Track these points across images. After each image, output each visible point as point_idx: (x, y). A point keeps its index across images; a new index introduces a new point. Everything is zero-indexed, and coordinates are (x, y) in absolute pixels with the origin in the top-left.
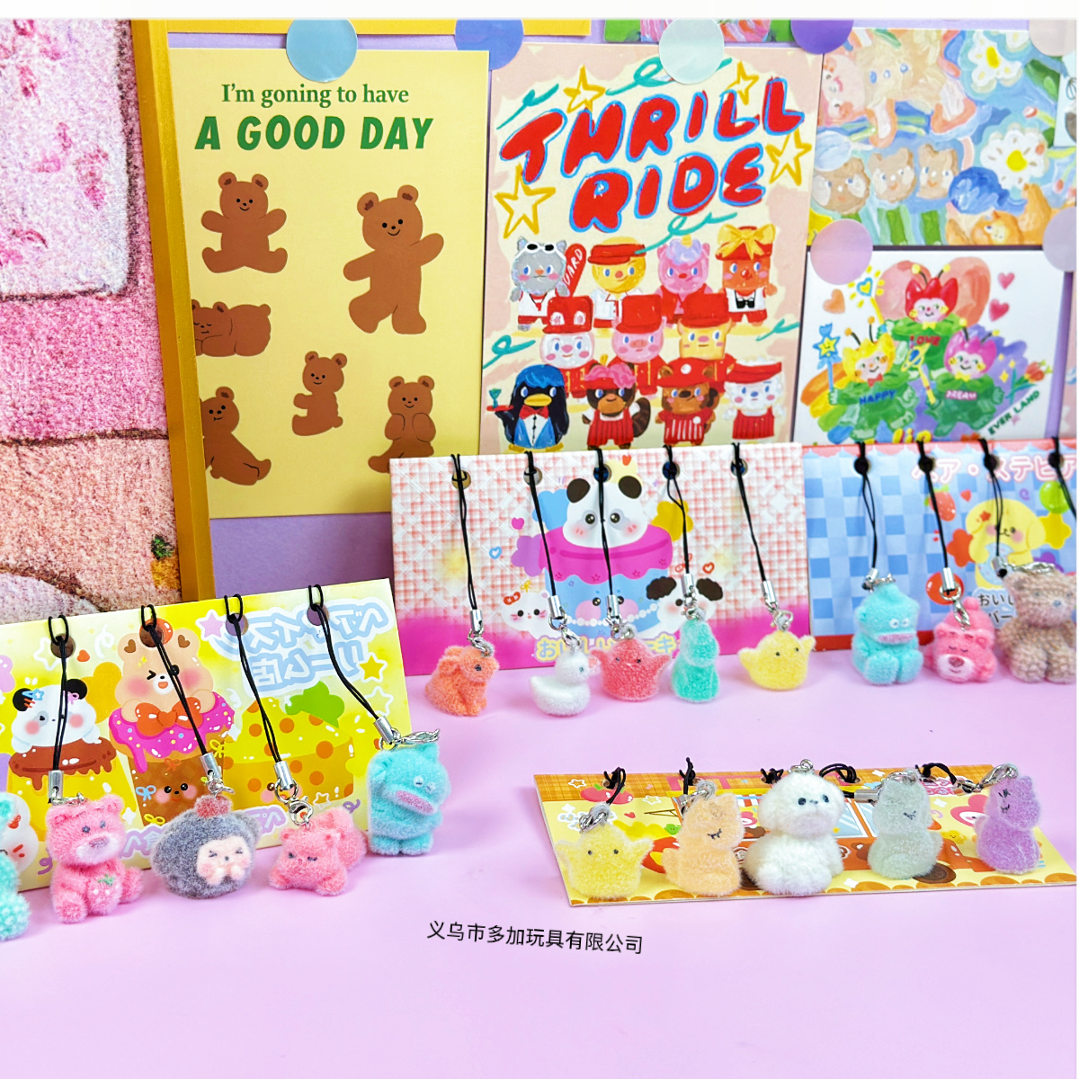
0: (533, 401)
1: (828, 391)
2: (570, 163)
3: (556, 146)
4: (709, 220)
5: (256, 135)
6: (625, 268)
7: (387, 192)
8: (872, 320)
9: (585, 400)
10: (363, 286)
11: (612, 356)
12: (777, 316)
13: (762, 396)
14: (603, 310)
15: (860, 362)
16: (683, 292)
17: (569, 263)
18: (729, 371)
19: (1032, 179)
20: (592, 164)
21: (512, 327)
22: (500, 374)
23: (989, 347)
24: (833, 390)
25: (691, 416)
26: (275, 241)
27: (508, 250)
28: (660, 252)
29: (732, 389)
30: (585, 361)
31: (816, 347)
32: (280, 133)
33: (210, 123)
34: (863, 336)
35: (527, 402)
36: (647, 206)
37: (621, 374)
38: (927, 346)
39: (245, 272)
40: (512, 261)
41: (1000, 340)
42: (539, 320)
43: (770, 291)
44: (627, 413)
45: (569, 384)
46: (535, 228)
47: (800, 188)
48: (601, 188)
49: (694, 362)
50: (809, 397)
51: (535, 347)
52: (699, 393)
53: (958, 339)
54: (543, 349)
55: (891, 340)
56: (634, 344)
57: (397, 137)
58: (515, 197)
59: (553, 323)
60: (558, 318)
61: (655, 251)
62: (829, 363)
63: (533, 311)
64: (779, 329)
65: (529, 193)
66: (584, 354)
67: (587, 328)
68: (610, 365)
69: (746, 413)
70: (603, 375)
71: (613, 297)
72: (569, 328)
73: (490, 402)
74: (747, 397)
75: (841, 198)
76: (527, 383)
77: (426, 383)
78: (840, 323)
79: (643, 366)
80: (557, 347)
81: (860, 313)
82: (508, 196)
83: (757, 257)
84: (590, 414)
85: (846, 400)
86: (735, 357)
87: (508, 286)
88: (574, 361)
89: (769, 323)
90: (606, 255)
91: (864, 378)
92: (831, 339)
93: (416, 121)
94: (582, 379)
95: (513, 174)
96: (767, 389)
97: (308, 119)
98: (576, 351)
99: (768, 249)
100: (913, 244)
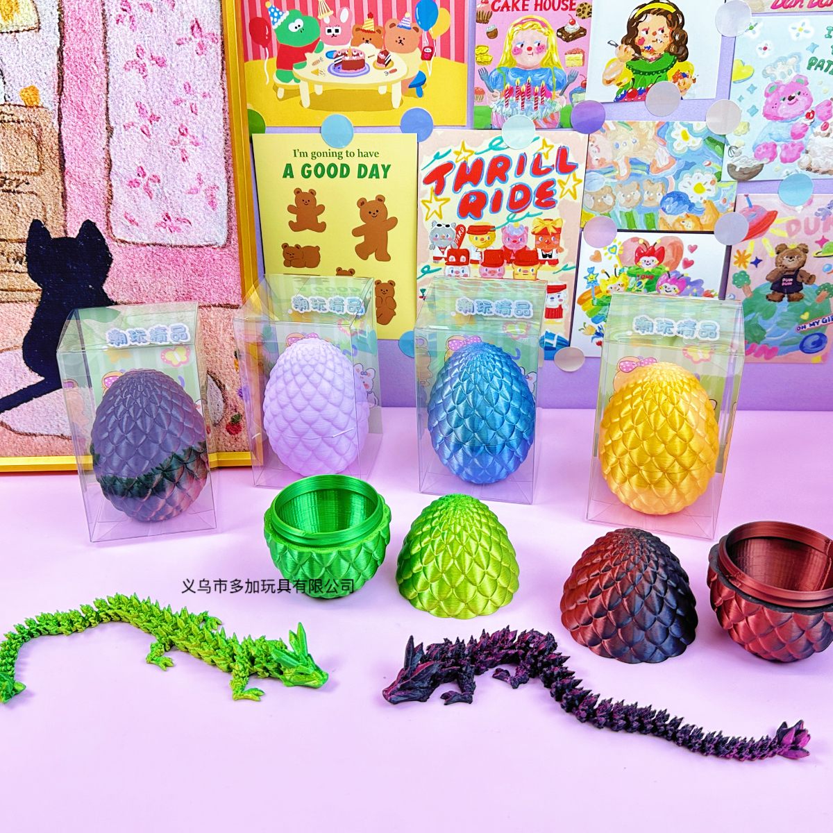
1: (592, 299)
2: (457, 187)
3: (450, 178)
4: (528, 215)
5: (310, 172)
6: (485, 237)
7: (371, 198)
8: (616, 266)
12: (564, 263)
13: (556, 300)
16: (515, 249)
17: (457, 233)
19: (708, 197)
20: (468, 188)
21: (430, 262)
23: (682, 282)
24: (594, 299)
27: (427, 227)
28: (503, 230)
32: (320, 171)
33: (289, 166)
34: (611, 274)
36: (496, 208)
40: (429, 231)
41: (689, 279)
42: (444, 259)
43: (560, 250)
46: (440, 216)
47: (576, 201)
48: (473, 199)
50: (582, 301)
51: (442, 271)
54: (445, 272)
56: (490, 272)
57: (374, 173)
58: (430, 202)
59: (450, 261)
60: (452, 258)
61: (500, 229)
62: (592, 286)
63: (439, 254)
64: (565, 268)
65: (437, 200)
66: (466, 275)
67: (467, 263)
69: (550, 307)
71: (479, 250)
72: (458, 263)
75: (600, 205)
77: (392, 283)
78: (598, 266)
80: (452, 272)
81: (609, 262)
82: (427, 201)
83: (553, 234)
87: (428, 242)
89: (560, 266)
90: (474, 230)
92: (594, 274)
93: (383, 166)
95: (429, 192)
96: (559, 296)
97: (333, 165)
98: (461, 273)
99: (559, 230)
100: (640, 229)
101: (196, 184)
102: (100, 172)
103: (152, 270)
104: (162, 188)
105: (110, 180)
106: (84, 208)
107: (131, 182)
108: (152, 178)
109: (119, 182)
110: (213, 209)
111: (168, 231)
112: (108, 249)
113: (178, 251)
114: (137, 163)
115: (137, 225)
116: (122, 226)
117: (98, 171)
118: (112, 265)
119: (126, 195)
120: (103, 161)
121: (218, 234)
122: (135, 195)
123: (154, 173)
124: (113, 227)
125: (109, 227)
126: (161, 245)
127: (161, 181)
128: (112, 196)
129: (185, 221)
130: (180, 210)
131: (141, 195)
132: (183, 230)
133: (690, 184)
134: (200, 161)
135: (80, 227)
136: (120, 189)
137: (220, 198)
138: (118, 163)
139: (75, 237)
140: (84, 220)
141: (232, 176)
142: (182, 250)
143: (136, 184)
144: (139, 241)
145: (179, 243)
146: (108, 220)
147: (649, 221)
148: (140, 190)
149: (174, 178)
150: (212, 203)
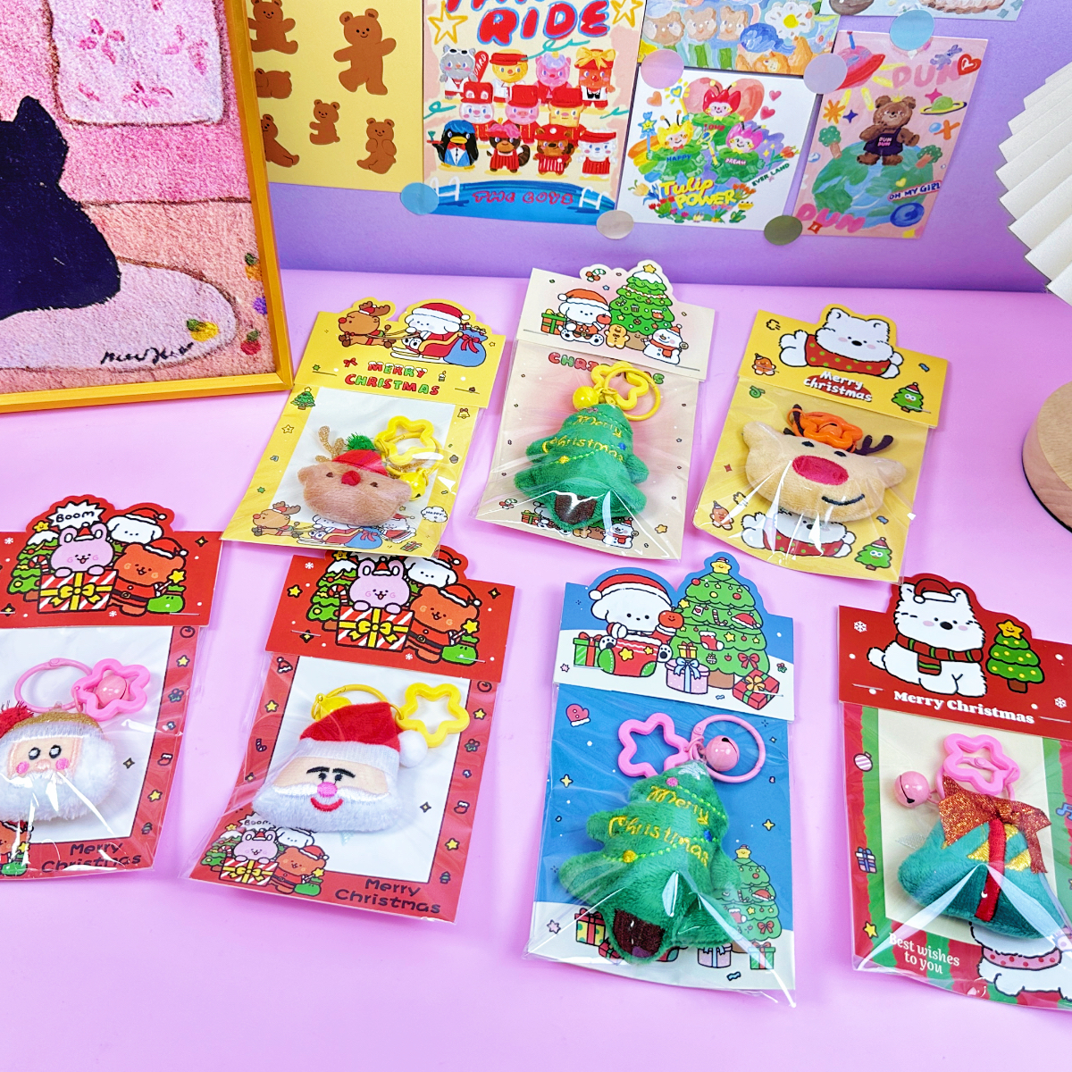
0: (455, 140)
1: (646, 152)
4: (571, 43)
6: (514, 68)
8: (679, 112)
9: (488, 143)
10: (347, 65)
11: (505, 119)
12: (614, 105)
13: (602, 151)
14: (500, 92)
15: (670, 137)
16: (552, 85)
17: (477, 62)
18: (581, 134)
19: (801, 33)
20: (492, 4)
21: (441, 97)
22: (435, 123)
23: (758, 135)
24: (650, 151)
25: (556, 158)
26: (290, 36)
27: (437, 52)
28: (537, 60)
29: (583, 145)
30: (488, 120)
31: (640, 125)
34: (673, 121)
35: (452, 140)
36: (529, 31)
37: (511, 130)
38: (715, 131)
39: (273, 52)
40: (440, 58)
41: (768, 131)
42: (458, 94)
43: (610, 89)
44: (515, 153)
45: (478, 132)
46: (455, 39)
47: (633, 29)
48: (498, 18)
49: (559, 127)
50: (633, 154)
51: (457, 110)
52: (562, 145)
53: (738, 129)
54: (460, 111)
55: (692, 125)
56: (520, 113)
58: (441, 20)
59: (467, 97)
60: (470, 94)
61: (534, 60)
62: (648, 135)
63: (454, 89)
64: (615, 113)
65: (450, 19)
66: (488, 117)
67: (490, 101)
68: (504, 124)
69: (591, 159)
70: (500, 130)
71: (506, 85)
72: (478, 100)
73: (429, 138)
74: (593, 151)
75: (664, 35)
76: (451, 130)
77: (390, 123)
78: (657, 113)
79: (525, 127)
80: (470, 110)
81: (671, 107)
82: (437, 19)
83: (602, 69)
84: (492, 150)
85: (658, 158)
86: (585, 126)
87: (438, 72)
88: (481, 120)
89: (609, 109)
90: (501, 60)
91: (671, 146)
92: (651, 121)
94: (486, 130)
95: (440, 6)
96: (606, 147)
98: (482, 113)
99: (610, 64)
100: (713, 67)
101: (175, 39)
102: (36, 29)
103: (123, 158)
104: (128, 48)
105: (51, 40)
106: (21, 80)
107: (83, 41)
108: (113, 34)
109: (66, 43)
110: (202, 73)
111: (142, 106)
112: (60, 134)
113: (157, 131)
114: (88, 14)
115: (98, 99)
116: (76, 102)
117: (34, 28)
118: (69, 155)
119: (78, 60)
120: (40, 13)
121: (211, 106)
122: (91, 59)
123: (115, 28)
124: (65, 104)
125: (59, 105)
126: (133, 125)
127: (126, 39)
128: (58, 63)
129: (164, 91)
130: (155, 77)
131: (99, 59)
132: (162, 103)
133: (780, 15)
134: (178, 8)
135: (17, 106)
136: (69, 52)
137: (211, 57)
138: (62, 17)
139: (12, 120)
140: (22, 96)
141: (225, 27)
142: (163, 131)
143: (91, 45)
144: (103, 121)
145: (158, 121)
146: (56, 95)
147: (725, 58)
148: (97, 52)
149: (144, 34)
150: (199, 65)
